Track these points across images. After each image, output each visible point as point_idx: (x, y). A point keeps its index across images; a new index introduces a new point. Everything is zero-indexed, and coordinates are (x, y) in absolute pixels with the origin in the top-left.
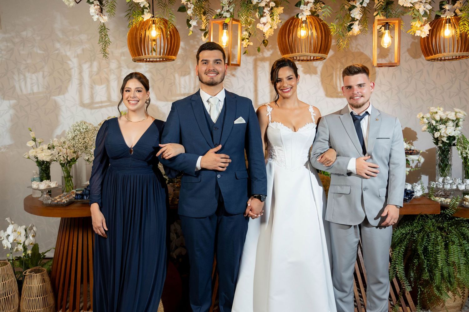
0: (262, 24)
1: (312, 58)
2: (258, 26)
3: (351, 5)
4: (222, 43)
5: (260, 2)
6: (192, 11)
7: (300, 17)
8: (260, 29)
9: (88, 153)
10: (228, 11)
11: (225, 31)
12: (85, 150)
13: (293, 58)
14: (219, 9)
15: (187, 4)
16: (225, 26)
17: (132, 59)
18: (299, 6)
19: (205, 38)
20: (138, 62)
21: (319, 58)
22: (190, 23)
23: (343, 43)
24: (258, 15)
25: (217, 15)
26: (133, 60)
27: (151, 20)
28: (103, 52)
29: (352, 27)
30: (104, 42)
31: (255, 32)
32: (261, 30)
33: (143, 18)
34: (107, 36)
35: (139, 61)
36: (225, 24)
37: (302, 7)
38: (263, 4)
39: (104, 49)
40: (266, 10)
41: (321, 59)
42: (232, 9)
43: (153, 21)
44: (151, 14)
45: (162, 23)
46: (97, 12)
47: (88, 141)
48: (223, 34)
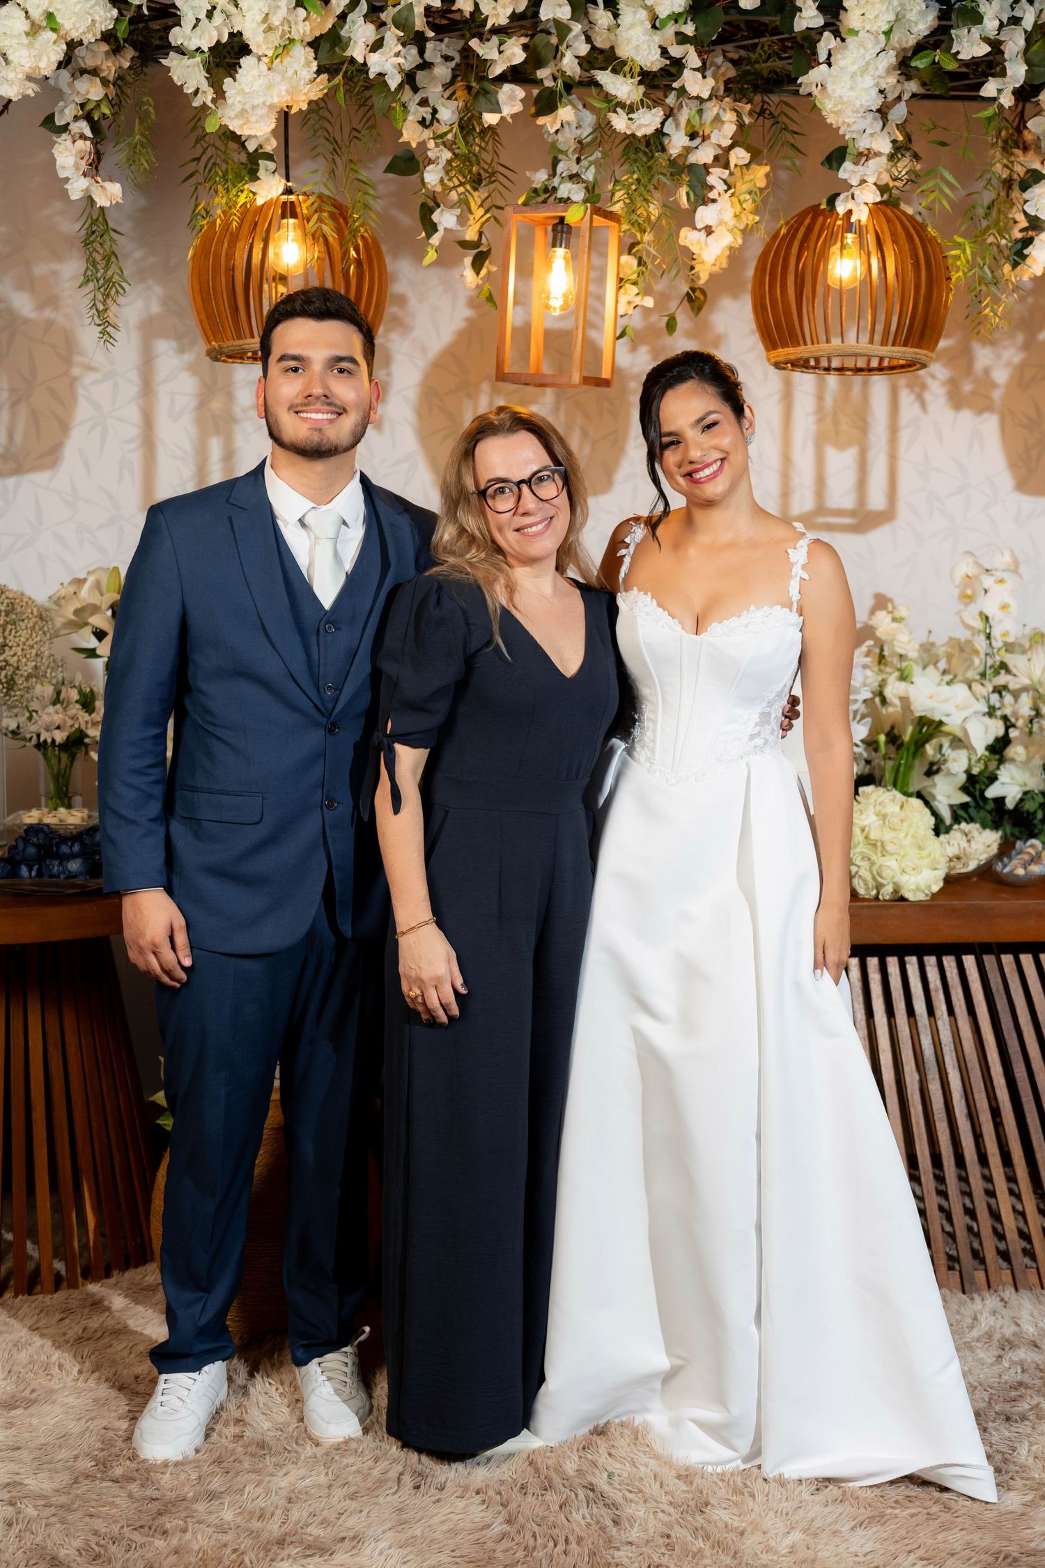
0: (700, 230)
1: (874, 364)
2: (686, 238)
3: (1029, 171)
4: (548, 298)
5: (697, 148)
6: (442, 174)
7: (841, 209)
8: (691, 247)
9: (15, 707)
10: (574, 177)
11: (560, 252)
12: (6, 694)
13: (807, 361)
14: (543, 171)
15: (422, 145)
16: (561, 231)
17: (206, 349)
18: (835, 164)
19: (478, 274)
20: (224, 361)
21: (902, 362)
22: (435, 217)
23: (992, 310)
24: (688, 194)
25: (535, 191)
26: (209, 354)
27: (284, 203)
28: (98, 322)
29: (1026, 252)
30: (101, 282)
31: (675, 260)
32: (694, 249)
33: (254, 194)
34: (113, 259)
35: (230, 357)
36: (559, 227)
37: (848, 171)
38: (704, 155)
39: (101, 307)
40: (716, 177)
41: (910, 366)
42: (593, 169)
43: (292, 203)
44: (284, 181)
45: (325, 215)
46: (83, 166)
47: (16, 658)
48: (554, 265)
